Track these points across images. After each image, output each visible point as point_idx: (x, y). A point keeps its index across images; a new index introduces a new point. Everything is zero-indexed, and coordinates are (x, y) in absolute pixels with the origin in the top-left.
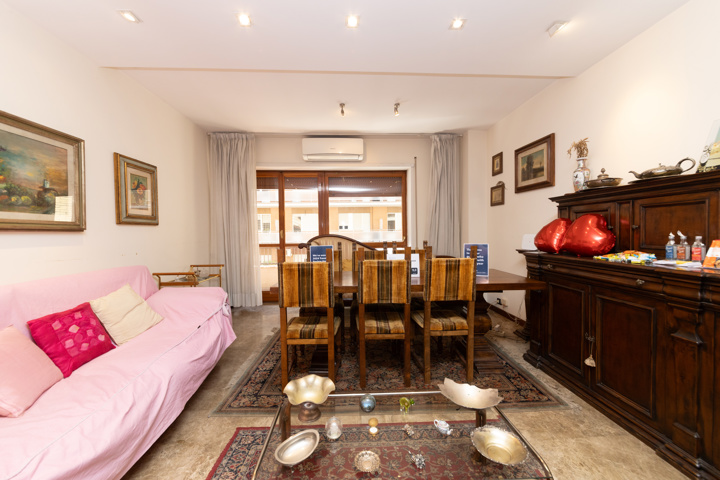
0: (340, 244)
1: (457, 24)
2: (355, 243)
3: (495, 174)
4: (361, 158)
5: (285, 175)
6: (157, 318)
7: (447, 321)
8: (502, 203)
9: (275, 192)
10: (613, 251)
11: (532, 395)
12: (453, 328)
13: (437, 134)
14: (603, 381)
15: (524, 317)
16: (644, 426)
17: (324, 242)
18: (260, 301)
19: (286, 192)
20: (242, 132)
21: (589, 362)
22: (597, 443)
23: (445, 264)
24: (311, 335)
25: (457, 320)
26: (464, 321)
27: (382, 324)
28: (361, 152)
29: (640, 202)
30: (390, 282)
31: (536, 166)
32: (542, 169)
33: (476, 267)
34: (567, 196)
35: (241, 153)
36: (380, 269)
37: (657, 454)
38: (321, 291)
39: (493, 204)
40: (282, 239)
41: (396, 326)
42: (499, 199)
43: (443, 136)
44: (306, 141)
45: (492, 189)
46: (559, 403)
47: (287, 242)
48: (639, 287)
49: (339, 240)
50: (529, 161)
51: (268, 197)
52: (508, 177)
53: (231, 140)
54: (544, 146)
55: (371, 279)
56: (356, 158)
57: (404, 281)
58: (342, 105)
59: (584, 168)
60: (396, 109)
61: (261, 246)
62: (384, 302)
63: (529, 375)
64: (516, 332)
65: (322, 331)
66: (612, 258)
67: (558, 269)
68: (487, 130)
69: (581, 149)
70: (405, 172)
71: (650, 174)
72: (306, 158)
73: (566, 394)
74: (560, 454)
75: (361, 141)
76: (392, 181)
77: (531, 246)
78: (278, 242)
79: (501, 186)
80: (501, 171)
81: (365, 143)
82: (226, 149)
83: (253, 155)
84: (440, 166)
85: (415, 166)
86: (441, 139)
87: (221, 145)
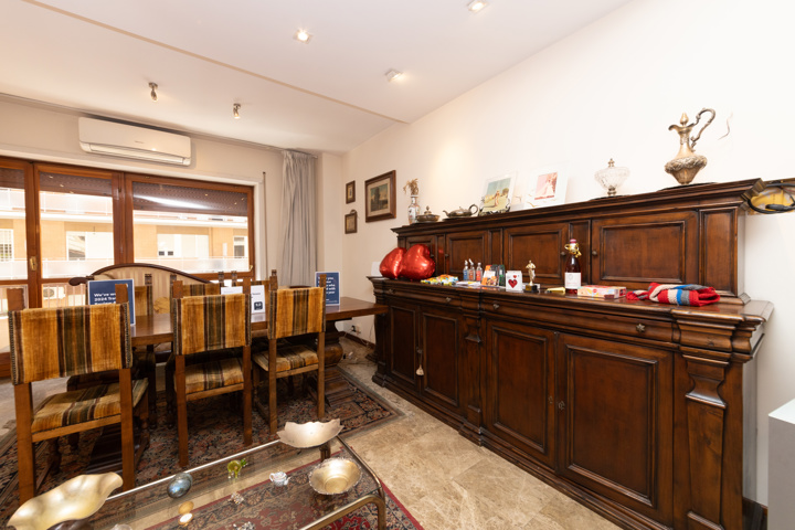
0: (148, 277)
1: (303, 36)
2: (174, 273)
3: (348, 201)
4: (187, 162)
5: (40, 167)
7: (295, 358)
8: (355, 231)
9: (20, 194)
10: (434, 276)
11: (377, 414)
12: (303, 365)
13: (289, 150)
14: (429, 386)
15: (374, 341)
16: (453, 415)
17: (122, 275)
19: (45, 198)
21: (420, 372)
22: (424, 440)
23: (292, 295)
24: (87, 415)
25: (308, 355)
26: (314, 355)
27: (213, 377)
28: (188, 154)
29: (449, 235)
30: (222, 322)
31: (382, 198)
32: (386, 202)
33: (326, 296)
34: (404, 227)
36: (208, 307)
38: (107, 347)
39: (347, 232)
40: (34, 272)
41: (233, 376)
42: (352, 227)
43: (297, 154)
44: (84, 122)
45: (347, 216)
46: (399, 414)
47: (45, 275)
48: (447, 304)
49: (149, 271)
50: (377, 192)
52: (360, 206)
54: (387, 181)
55: (194, 321)
56: (179, 161)
57: (242, 319)
58: (153, 85)
59: (416, 205)
60: (236, 111)
62: (215, 348)
63: (377, 396)
64: (368, 357)
65: (110, 405)
66: (433, 281)
67: (397, 293)
68: (341, 156)
69: (413, 187)
70: (252, 188)
71: (454, 214)
72: (87, 148)
73: (403, 405)
74: (396, 462)
75: (187, 139)
76: (236, 197)
77: (377, 273)
78: (25, 276)
79: (354, 215)
80: (353, 200)
81: (193, 146)
84: (293, 187)
85: (263, 183)
86: (294, 157)
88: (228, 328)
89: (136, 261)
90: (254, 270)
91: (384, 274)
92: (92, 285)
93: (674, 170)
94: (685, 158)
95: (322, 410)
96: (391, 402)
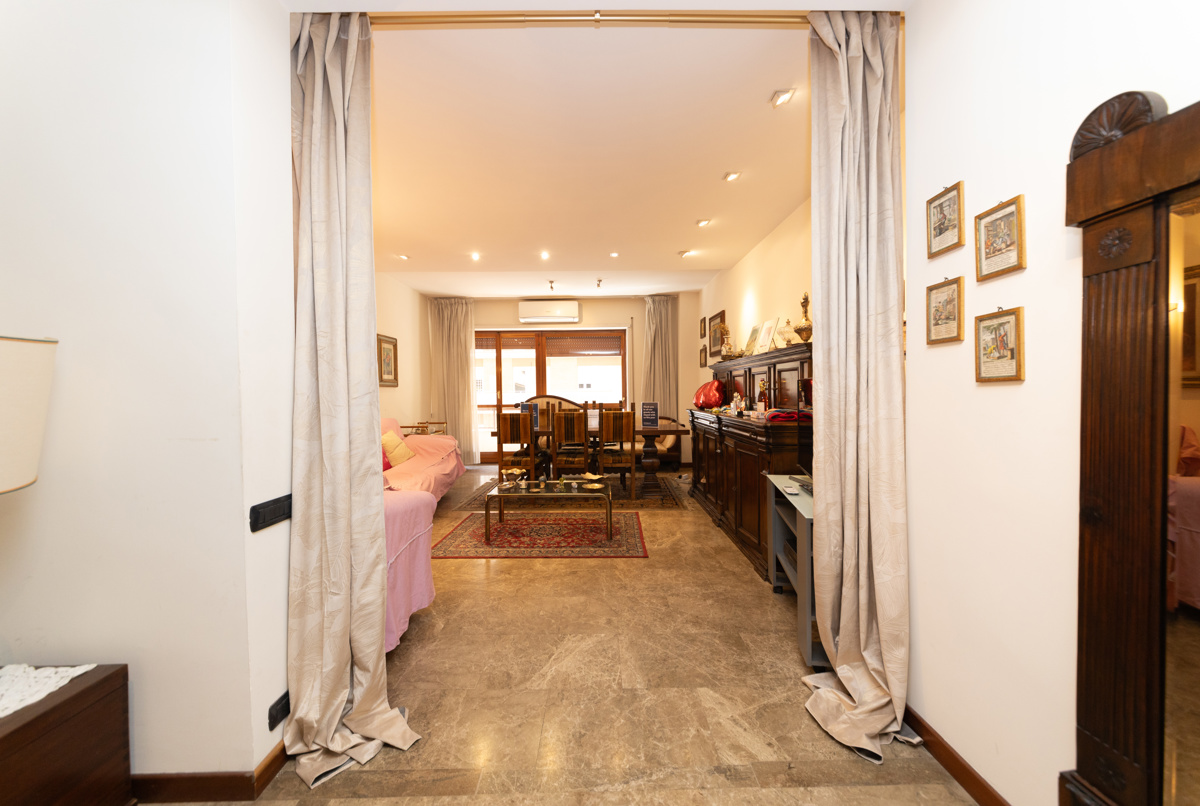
0: (548, 403)
2: (563, 401)
3: (702, 337)
4: (576, 320)
5: (502, 335)
6: (412, 453)
8: (706, 365)
9: (492, 353)
11: (671, 505)
13: (652, 296)
17: (539, 402)
18: (478, 460)
19: (505, 353)
20: (461, 298)
22: (687, 518)
23: (613, 415)
26: (629, 458)
27: (570, 459)
28: (576, 314)
30: (573, 427)
35: (461, 318)
36: (566, 418)
37: (714, 521)
38: (526, 433)
39: (702, 365)
40: (500, 400)
41: (579, 460)
42: (704, 362)
43: (657, 298)
44: (522, 305)
45: (701, 351)
47: (504, 403)
50: (715, 329)
51: (482, 361)
52: (706, 341)
53: (451, 305)
54: (718, 320)
55: (560, 425)
56: (571, 320)
57: (583, 426)
58: (551, 282)
60: (598, 285)
61: (479, 406)
63: (679, 499)
68: (697, 294)
70: (624, 331)
72: (522, 321)
74: (660, 521)
75: (576, 303)
76: (613, 340)
78: (495, 403)
79: (705, 349)
80: (705, 335)
81: (580, 306)
82: (447, 313)
83: (472, 319)
84: (653, 328)
85: (632, 326)
86: (654, 301)
87: (442, 310)
88: (576, 431)
89: (548, 394)
90: (625, 400)
92: (524, 406)
93: (799, 331)
94: (803, 323)
95: (633, 496)
96: (686, 503)
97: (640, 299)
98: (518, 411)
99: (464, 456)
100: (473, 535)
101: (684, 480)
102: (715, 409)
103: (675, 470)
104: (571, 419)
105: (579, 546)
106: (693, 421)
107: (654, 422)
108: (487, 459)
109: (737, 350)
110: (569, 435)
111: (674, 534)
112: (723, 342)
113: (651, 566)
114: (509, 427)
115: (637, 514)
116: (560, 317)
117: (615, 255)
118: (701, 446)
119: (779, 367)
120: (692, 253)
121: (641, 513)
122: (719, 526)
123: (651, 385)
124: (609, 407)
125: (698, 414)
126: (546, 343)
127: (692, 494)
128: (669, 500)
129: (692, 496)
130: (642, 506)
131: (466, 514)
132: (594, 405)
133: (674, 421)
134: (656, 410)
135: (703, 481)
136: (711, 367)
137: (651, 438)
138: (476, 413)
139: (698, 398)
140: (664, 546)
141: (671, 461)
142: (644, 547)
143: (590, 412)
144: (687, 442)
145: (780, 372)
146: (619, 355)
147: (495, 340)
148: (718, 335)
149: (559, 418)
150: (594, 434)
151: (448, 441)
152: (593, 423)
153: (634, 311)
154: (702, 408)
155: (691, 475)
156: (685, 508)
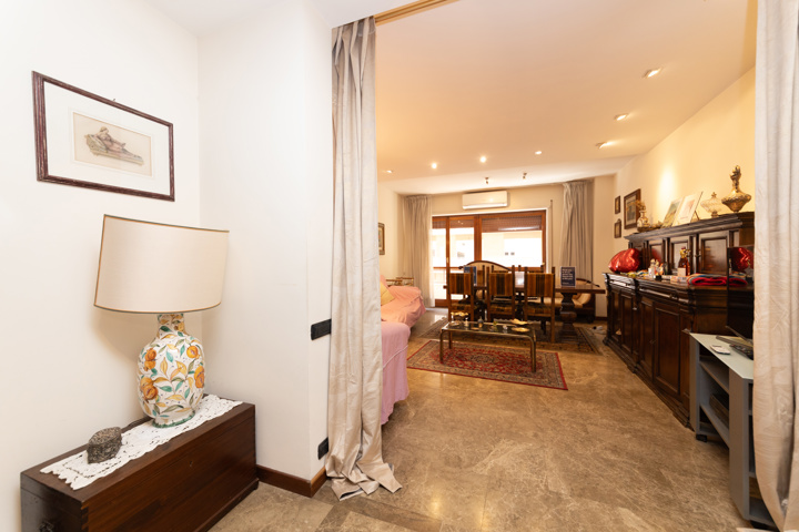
0: (484, 266)
3: (616, 213)
4: (506, 205)
5: (451, 218)
6: (393, 297)
8: (620, 236)
9: (444, 231)
13: (569, 182)
14: (624, 343)
16: (629, 358)
18: (433, 304)
19: (452, 231)
20: (423, 195)
23: (535, 276)
28: (505, 199)
32: (634, 214)
35: (423, 209)
36: (498, 278)
37: (629, 367)
38: (467, 287)
39: (616, 237)
40: (448, 264)
43: (574, 183)
44: (465, 196)
45: (616, 225)
47: (451, 265)
50: (630, 206)
51: (437, 236)
52: (621, 216)
53: (417, 200)
54: (634, 198)
55: (493, 283)
56: (503, 205)
58: (487, 178)
60: (524, 177)
61: (435, 268)
68: (612, 177)
70: (544, 211)
72: (465, 208)
75: (505, 193)
76: (535, 219)
78: (445, 266)
79: (619, 223)
80: (619, 211)
81: (508, 194)
82: (414, 206)
83: (430, 208)
84: (570, 207)
85: (551, 207)
86: (571, 186)
87: (412, 204)
88: (506, 287)
90: (546, 265)
91: (612, 269)
92: (465, 268)
93: (728, 203)
94: (733, 194)
96: (601, 350)
97: (559, 186)
98: (461, 272)
99: (425, 301)
100: (432, 355)
101: (600, 331)
102: (631, 273)
103: (590, 322)
104: (502, 278)
105: (509, 373)
106: (608, 283)
107: (572, 282)
108: (439, 304)
109: (655, 222)
110: (500, 290)
111: (591, 374)
112: (638, 216)
113: (569, 397)
114: (455, 282)
115: (556, 354)
116: (493, 203)
117: (539, 153)
118: (616, 303)
119: (702, 236)
120: (609, 144)
121: (559, 354)
122: (634, 372)
123: (567, 253)
124: (533, 270)
125: (613, 277)
126: (482, 224)
127: (606, 343)
128: (585, 346)
129: (607, 344)
130: (561, 348)
131: (426, 341)
132: (520, 269)
133: (589, 282)
134: (573, 273)
135: (618, 333)
136: (626, 238)
137: (569, 295)
138: (432, 272)
139: (613, 264)
140: (581, 383)
141: (587, 314)
142: (564, 381)
143: (516, 273)
144: (602, 300)
145: (704, 241)
146: (540, 229)
147: (446, 222)
148: (634, 210)
149: (493, 277)
150: (520, 290)
151: (414, 290)
152: (520, 282)
153: (554, 195)
154: (617, 272)
155: (606, 327)
156: (600, 354)
